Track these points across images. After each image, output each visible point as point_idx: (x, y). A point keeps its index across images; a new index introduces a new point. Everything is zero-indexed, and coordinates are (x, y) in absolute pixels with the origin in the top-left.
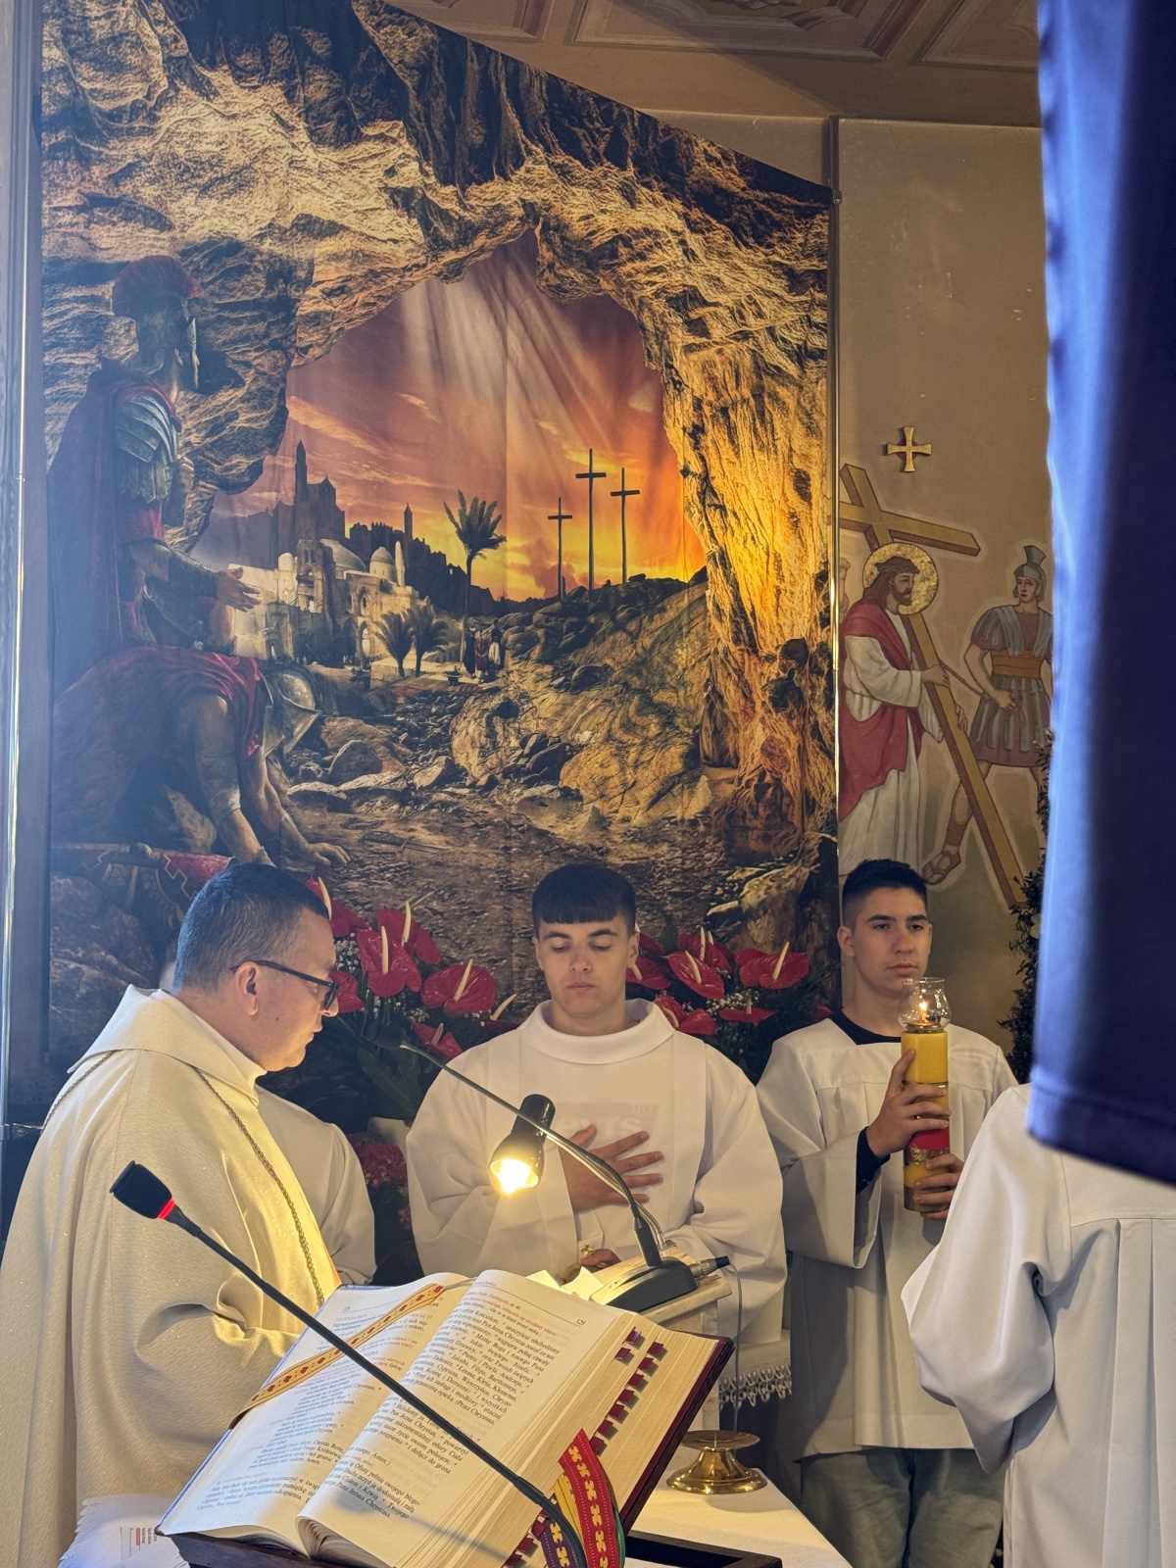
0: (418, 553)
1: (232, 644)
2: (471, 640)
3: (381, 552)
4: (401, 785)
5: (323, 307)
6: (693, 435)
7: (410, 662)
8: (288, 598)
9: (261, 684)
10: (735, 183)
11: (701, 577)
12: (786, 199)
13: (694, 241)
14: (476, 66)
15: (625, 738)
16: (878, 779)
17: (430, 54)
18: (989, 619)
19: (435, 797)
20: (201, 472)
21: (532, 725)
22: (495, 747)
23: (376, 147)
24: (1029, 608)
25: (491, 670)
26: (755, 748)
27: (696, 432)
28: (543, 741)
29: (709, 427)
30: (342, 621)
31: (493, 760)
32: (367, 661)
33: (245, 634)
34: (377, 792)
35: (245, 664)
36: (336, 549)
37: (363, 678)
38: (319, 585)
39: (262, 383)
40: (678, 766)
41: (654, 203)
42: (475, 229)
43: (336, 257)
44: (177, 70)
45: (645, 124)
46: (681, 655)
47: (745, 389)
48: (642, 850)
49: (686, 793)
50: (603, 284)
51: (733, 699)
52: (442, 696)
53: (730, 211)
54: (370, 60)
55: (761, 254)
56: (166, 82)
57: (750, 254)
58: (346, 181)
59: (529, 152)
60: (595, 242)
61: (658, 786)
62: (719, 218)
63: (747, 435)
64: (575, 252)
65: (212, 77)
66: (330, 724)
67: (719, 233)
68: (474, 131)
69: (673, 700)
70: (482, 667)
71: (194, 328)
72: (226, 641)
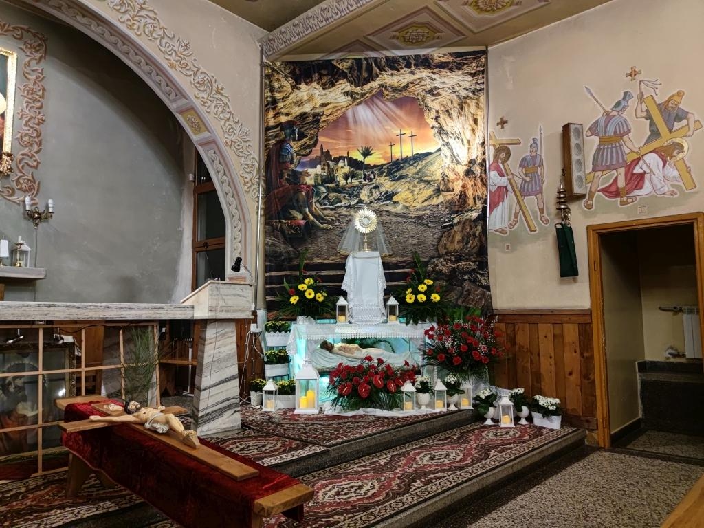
0: (351, 160)
2: (365, 175)
4: (347, 205)
5: (326, 119)
6: (436, 119)
7: (349, 181)
8: (319, 173)
9: (313, 189)
11: (439, 150)
12: (469, 57)
14: (365, 62)
17: (353, 64)
18: (524, 160)
21: (383, 189)
22: (372, 195)
23: (340, 86)
24: (534, 154)
25: (371, 180)
26: (459, 186)
28: (387, 192)
29: (441, 116)
30: (332, 175)
31: (372, 198)
32: (339, 182)
33: (309, 181)
34: (341, 206)
35: (309, 186)
36: (330, 162)
37: (338, 186)
38: (327, 170)
39: (312, 136)
40: (432, 193)
41: (421, 72)
42: (365, 94)
43: (329, 109)
44: (294, 87)
45: (417, 57)
46: (432, 168)
47: (455, 104)
48: (419, 213)
49: (435, 199)
50: (404, 94)
51: (452, 176)
52: (357, 186)
53: (448, 66)
54: (337, 71)
55: (460, 72)
56: (291, 90)
57: (456, 73)
58: (331, 95)
59: (381, 74)
60: (402, 86)
61: (425, 198)
62: (444, 69)
63: (456, 114)
64: (395, 89)
65: (301, 86)
66: (330, 195)
67: (444, 72)
68: (365, 75)
69: (430, 179)
70: (368, 180)
71: (297, 130)
72: (305, 182)
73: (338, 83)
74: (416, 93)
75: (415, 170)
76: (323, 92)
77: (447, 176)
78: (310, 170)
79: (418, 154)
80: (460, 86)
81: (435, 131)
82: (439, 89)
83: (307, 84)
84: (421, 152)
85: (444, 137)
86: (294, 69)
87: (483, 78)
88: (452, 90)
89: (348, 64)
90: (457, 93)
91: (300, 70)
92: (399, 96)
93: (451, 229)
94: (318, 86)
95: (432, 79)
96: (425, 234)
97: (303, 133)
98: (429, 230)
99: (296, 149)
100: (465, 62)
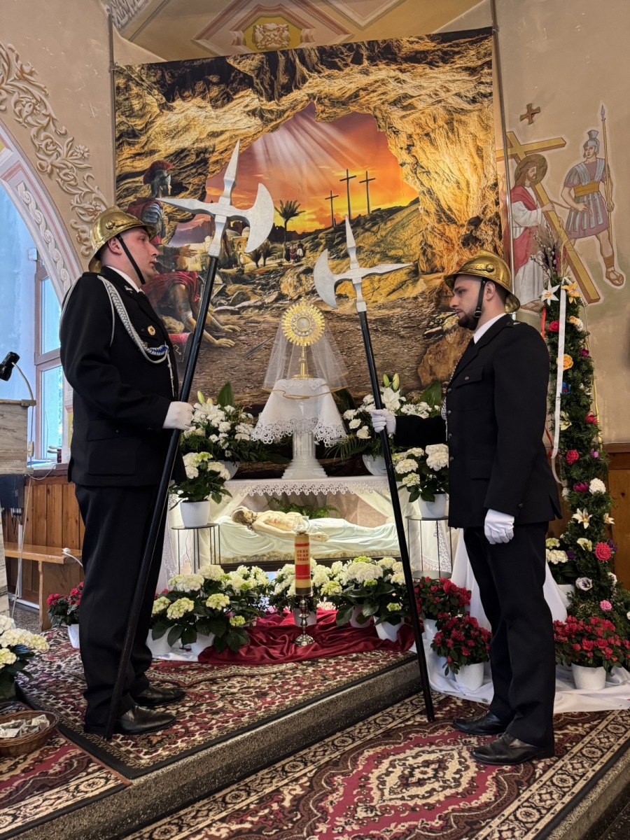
1: (187, 268)
2: (288, 250)
3: (246, 229)
4: (259, 303)
6: (408, 149)
7: (261, 262)
9: (199, 279)
10: (428, 46)
11: (416, 201)
13: (404, 76)
14: (283, 58)
16: (525, 260)
17: (263, 62)
18: (573, 172)
19: (274, 306)
22: (301, 285)
23: (241, 100)
24: (592, 160)
25: (299, 258)
26: (454, 263)
27: (410, 147)
30: (231, 254)
31: (301, 289)
32: (243, 265)
33: (193, 264)
34: (249, 307)
35: (192, 274)
37: (242, 271)
39: (195, 187)
40: (405, 278)
41: (380, 70)
42: (284, 112)
43: (224, 141)
44: (163, 107)
45: (372, 44)
46: (404, 235)
47: (441, 123)
48: (385, 312)
49: (410, 287)
50: (352, 108)
51: (439, 245)
52: (275, 271)
53: (427, 57)
54: (236, 75)
55: (447, 67)
56: (158, 111)
57: (441, 69)
58: (227, 116)
59: (310, 77)
60: (347, 95)
61: (393, 287)
62: (419, 62)
63: (443, 140)
64: (336, 102)
65: (174, 104)
66: (229, 287)
67: (420, 68)
68: (283, 79)
69: (400, 253)
70: (294, 258)
71: (169, 178)
72: (184, 267)
73: (237, 96)
74: (372, 106)
75: (373, 239)
76: (213, 113)
77: (431, 246)
78: (193, 246)
79: (379, 209)
80: (448, 91)
81: (407, 169)
82: (412, 97)
83: (184, 99)
84: (384, 207)
85: (424, 178)
86: (163, 76)
87: (490, 74)
88: (436, 98)
89: (255, 63)
90: (443, 104)
91: (173, 76)
92: (344, 113)
93: (441, 339)
94: (203, 104)
95: (398, 80)
96: (394, 350)
97: (181, 184)
98: (401, 342)
99: (168, 210)
100: (456, 49)
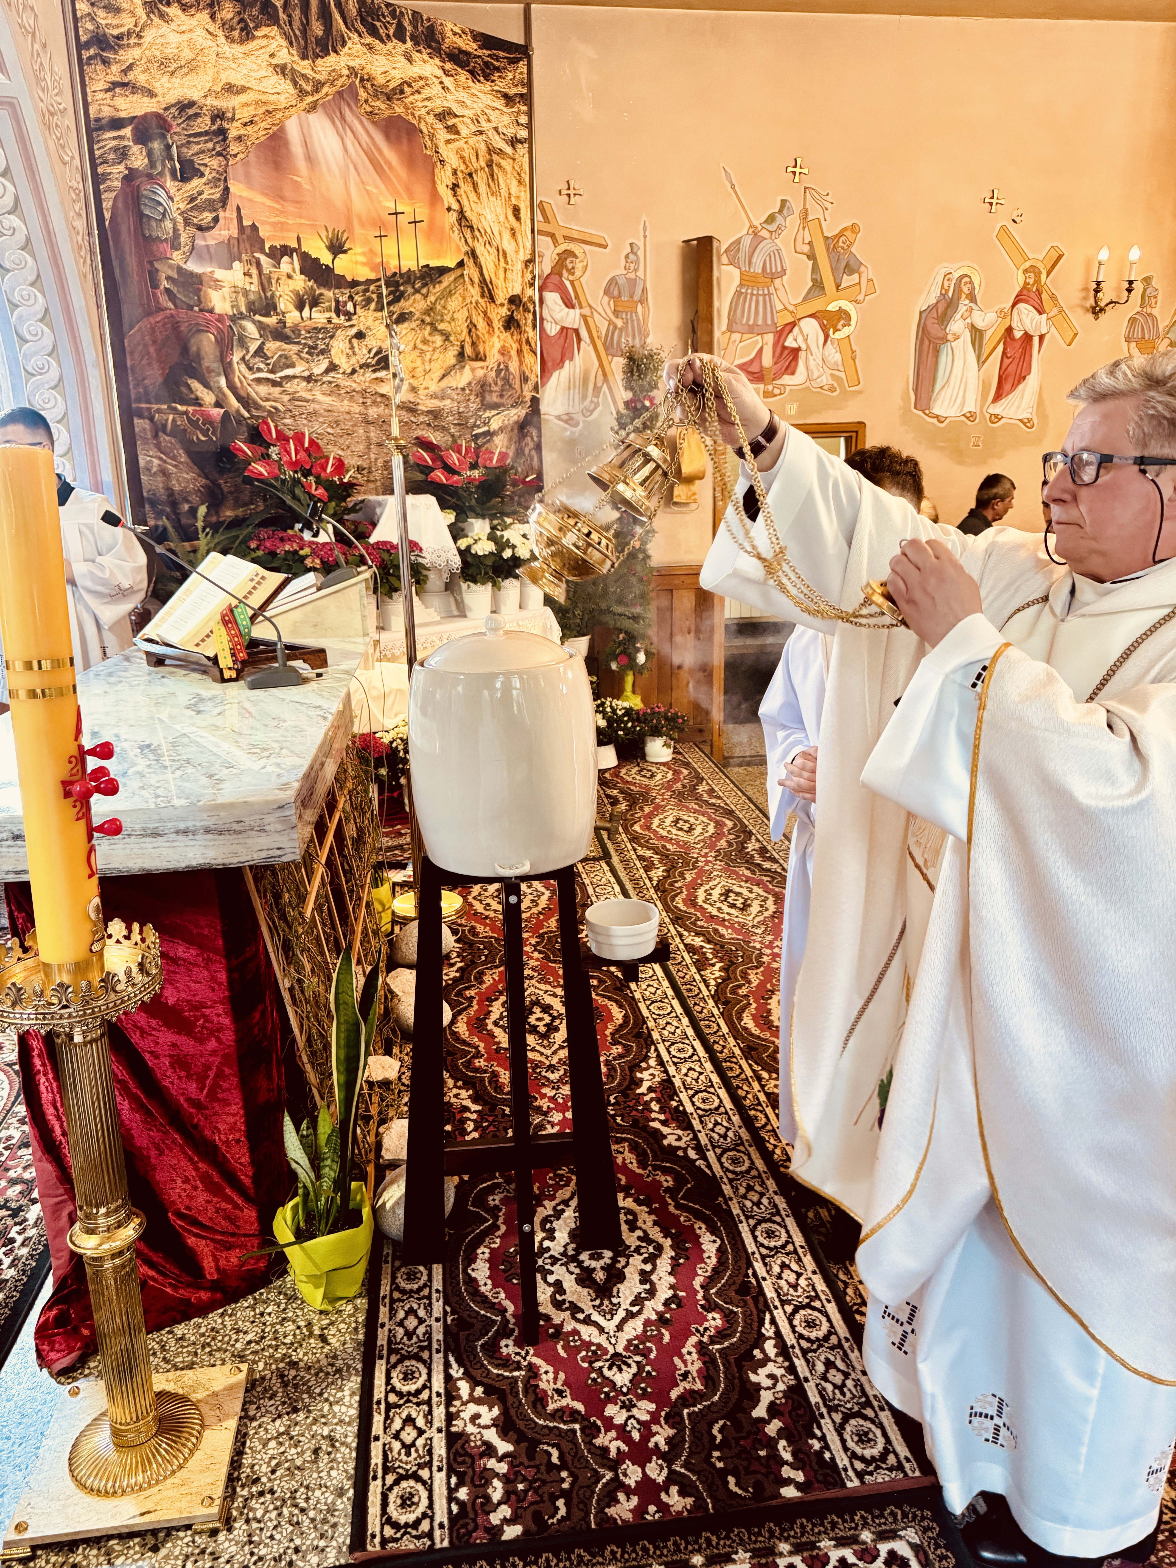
0: (305, 257)
2: (337, 302)
3: (286, 259)
4: (306, 374)
5: (242, 132)
6: (453, 189)
7: (306, 312)
8: (240, 285)
9: (231, 327)
10: (471, 46)
11: (461, 264)
12: (502, 54)
13: (448, 81)
15: (424, 347)
16: (560, 364)
18: (613, 281)
19: (325, 379)
20: (187, 223)
21: (372, 343)
22: (354, 353)
23: (264, 42)
24: (632, 276)
25: (349, 316)
26: (495, 351)
27: (455, 187)
28: (380, 350)
29: (461, 184)
31: (353, 360)
33: (220, 303)
34: (295, 377)
35: (220, 318)
36: (262, 258)
38: (255, 279)
39: (214, 174)
40: (453, 361)
41: (424, 61)
42: (322, 84)
44: (151, 9)
45: (416, 17)
46: (452, 305)
47: (482, 162)
48: (435, 403)
49: (458, 374)
50: (397, 109)
51: (482, 326)
52: (324, 329)
53: (468, 63)
55: (487, 86)
56: (145, 16)
57: (482, 86)
58: (249, 62)
59: (349, 38)
60: (391, 86)
61: (443, 371)
62: (462, 67)
63: (485, 188)
64: (380, 92)
65: (169, 11)
66: (268, 345)
67: (463, 76)
68: (317, 29)
69: (448, 328)
70: (344, 315)
71: (175, 148)
72: (210, 306)
73: (256, 33)
74: (417, 114)
75: (424, 305)
76: (227, 50)
77: (475, 326)
78: (220, 274)
79: (428, 265)
80: (489, 121)
81: (453, 217)
82: (456, 116)
83: (184, 7)
84: (434, 263)
85: (468, 234)
88: (477, 126)
90: (484, 137)
92: (388, 113)
94: (213, 27)
95: (442, 84)
97: (192, 162)
100: (495, 63)
